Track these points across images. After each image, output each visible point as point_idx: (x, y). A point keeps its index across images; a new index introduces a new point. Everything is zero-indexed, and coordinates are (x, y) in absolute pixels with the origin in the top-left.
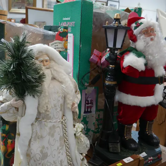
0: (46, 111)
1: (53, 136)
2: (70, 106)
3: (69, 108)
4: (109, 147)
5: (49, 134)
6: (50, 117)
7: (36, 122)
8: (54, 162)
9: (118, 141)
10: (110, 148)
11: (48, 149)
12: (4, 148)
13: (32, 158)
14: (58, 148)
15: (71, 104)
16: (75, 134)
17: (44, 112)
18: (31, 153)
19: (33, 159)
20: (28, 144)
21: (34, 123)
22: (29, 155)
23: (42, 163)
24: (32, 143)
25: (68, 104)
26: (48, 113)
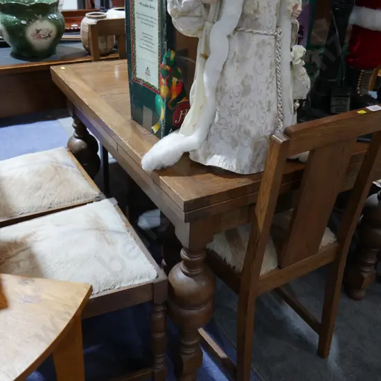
0: (256, 11)
1: (261, 57)
2: (290, 8)
3: (289, 11)
4: (332, 104)
5: (256, 54)
6: (260, 25)
7: (234, 33)
8: (260, 102)
9: (349, 94)
10: (333, 106)
11: (252, 78)
12: (167, 91)
13: (227, 93)
14: (267, 81)
15: (294, 4)
16: (291, 63)
17: (252, 12)
18: (226, 85)
19: (227, 95)
20: (221, 69)
21: (232, 35)
22: (221, 88)
23: (242, 102)
24: (227, 68)
25: (289, 3)
26: (257, 16)
